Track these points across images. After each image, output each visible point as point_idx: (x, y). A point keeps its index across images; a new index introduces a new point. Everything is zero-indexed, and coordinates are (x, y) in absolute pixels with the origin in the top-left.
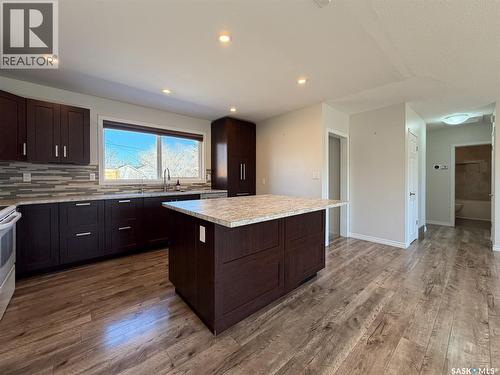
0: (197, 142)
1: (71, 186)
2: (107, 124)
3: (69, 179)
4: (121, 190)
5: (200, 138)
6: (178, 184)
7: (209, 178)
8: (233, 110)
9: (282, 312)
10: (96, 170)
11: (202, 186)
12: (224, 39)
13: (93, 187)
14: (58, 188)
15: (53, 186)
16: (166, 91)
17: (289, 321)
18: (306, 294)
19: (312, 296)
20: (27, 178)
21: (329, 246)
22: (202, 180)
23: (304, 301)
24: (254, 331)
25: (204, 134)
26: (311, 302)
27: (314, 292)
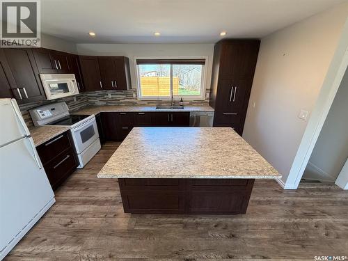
0: (201, 66)
2: (139, 62)
3: (125, 96)
4: (148, 103)
5: (202, 62)
6: (182, 101)
7: (208, 96)
8: (223, 34)
9: (176, 225)
10: (135, 91)
11: (202, 102)
13: (134, 101)
14: (121, 101)
16: (157, 34)
17: (171, 235)
18: (208, 224)
19: (209, 229)
20: (110, 96)
21: (296, 191)
22: (202, 97)
23: (199, 228)
24: (148, 225)
25: (206, 58)
26: (202, 233)
27: (215, 226)
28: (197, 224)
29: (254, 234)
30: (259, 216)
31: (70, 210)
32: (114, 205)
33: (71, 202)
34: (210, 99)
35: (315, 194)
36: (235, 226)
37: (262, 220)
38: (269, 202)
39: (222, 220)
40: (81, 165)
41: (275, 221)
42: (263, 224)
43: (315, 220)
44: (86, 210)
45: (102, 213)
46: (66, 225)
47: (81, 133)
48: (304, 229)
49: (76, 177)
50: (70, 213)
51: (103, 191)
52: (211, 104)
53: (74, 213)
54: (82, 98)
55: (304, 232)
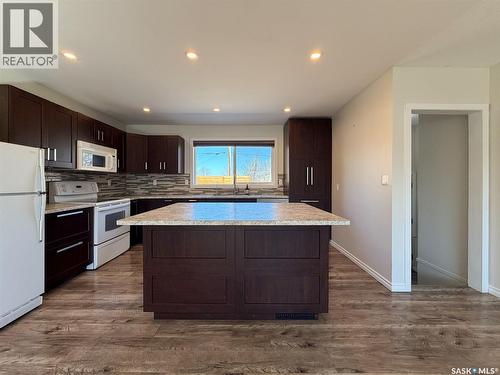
0: (270, 148)
1: (176, 188)
2: (196, 144)
3: (174, 183)
4: (204, 192)
5: (271, 144)
6: (247, 189)
7: (281, 183)
9: (221, 332)
10: (189, 177)
11: (274, 190)
12: (192, 56)
13: (186, 189)
14: (169, 189)
15: (166, 188)
17: (210, 344)
18: (271, 331)
19: (274, 337)
20: (155, 183)
21: (410, 293)
22: (274, 185)
23: (256, 336)
24: (178, 332)
25: (275, 139)
26: (262, 342)
27: (283, 334)
28: (256, 331)
29: (343, 342)
30: (352, 322)
31: (60, 315)
32: (130, 309)
33: (66, 306)
34: (284, 186)
35: (439, 297)
36: (314, 333)
37: (358, 326)
38: (369, 306)
39: (294, 326)
40: (95, 265)
41: (377, 327)
42: (358, 331)
43: (438, 326)
44: (85, 314)
45: (109, 318)
46: (47, 333)
47: (107, 216)
48: (423, 336)
49: (82, 278)
50: (59, 318)
51: (117, 293)
52: (285, 193)
53: (65, 318)
54: (119, 183)
55: (423, 340)
